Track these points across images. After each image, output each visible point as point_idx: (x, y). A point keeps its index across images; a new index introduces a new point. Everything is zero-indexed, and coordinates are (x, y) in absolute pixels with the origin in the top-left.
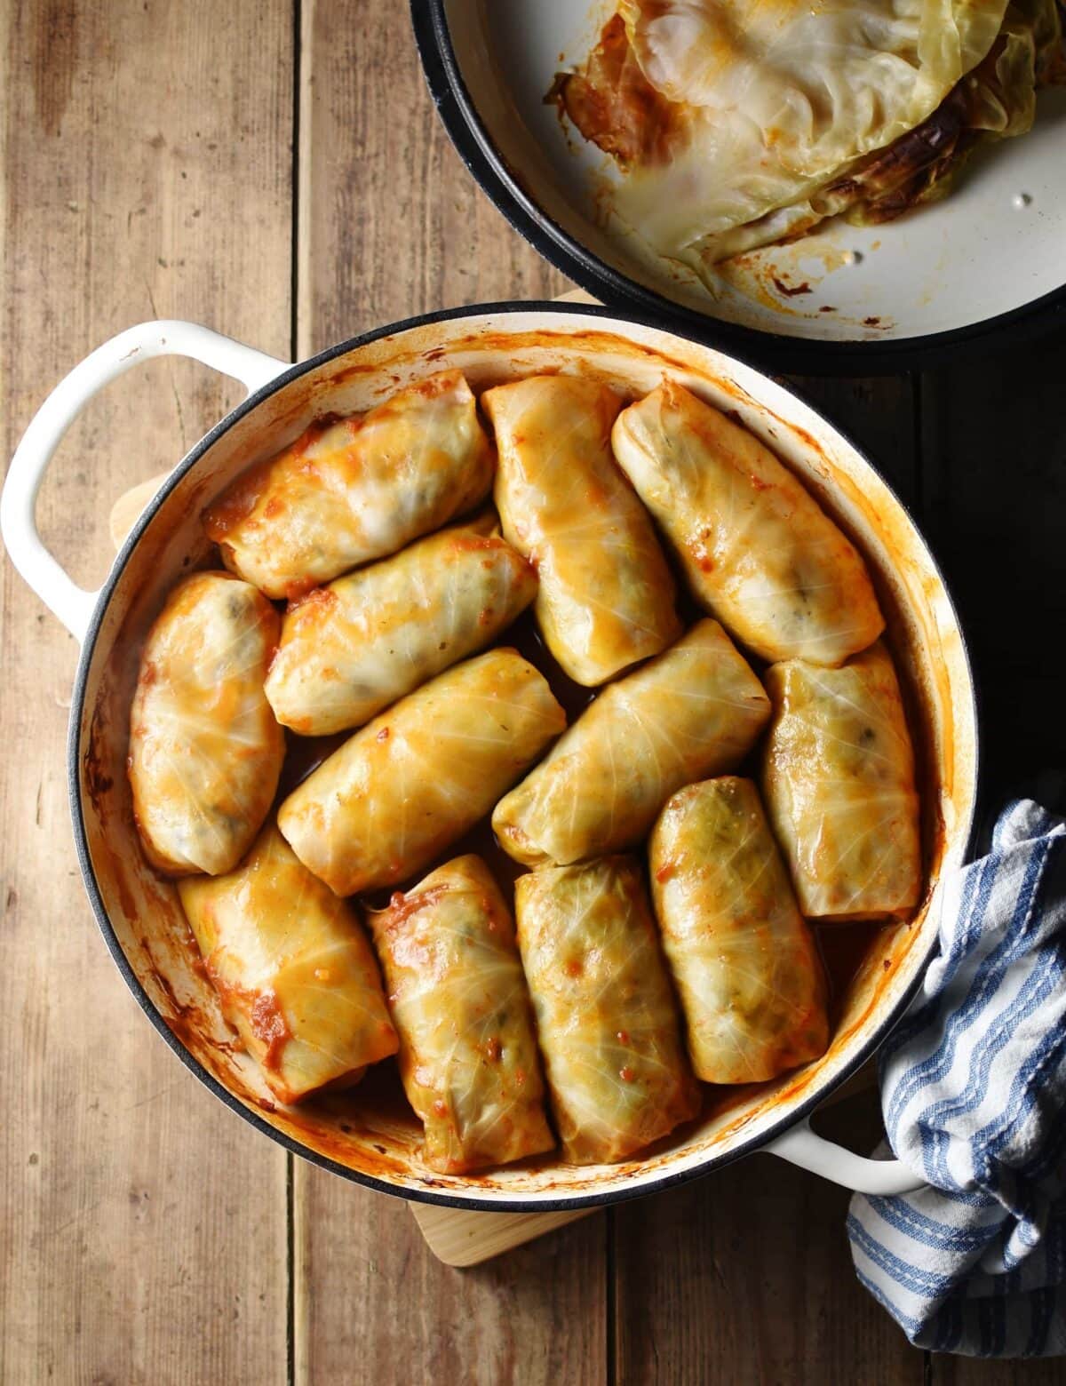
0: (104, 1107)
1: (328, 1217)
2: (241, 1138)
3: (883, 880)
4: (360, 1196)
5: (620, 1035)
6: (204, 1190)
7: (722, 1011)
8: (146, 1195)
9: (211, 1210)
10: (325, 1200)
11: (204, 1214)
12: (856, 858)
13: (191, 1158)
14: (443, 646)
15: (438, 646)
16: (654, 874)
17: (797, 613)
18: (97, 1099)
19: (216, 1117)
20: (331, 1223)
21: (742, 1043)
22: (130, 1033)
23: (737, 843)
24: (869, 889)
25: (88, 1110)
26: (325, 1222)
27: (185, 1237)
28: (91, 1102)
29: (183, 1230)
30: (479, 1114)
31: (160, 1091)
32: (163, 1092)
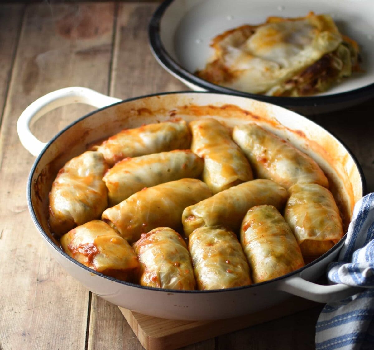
0: (15, 310)
1: (102, 341)
2: (69, 318)
3: (329, 229)
4: (115, 335)
5: (227, 262)
6: (53, 333)
7: (267, 256)
8: (29, 334)
9: (55, 338)
10: (101, 336)
11: (52, 339)
12: (318, 223)
13: (48, 324)
14: (169, 170)
15: (167, 170)
16: (243, 228)
17: (297, 169)
18: (13, 308)
19: (59, 313)
20: (103, 342)
21: (275, 266)
22: (28, 291)
23: (274, 218)
24: (324, 232)
25: (8, 311)
26: (101, 342)
27: (43, 346)
28: (11, 308)
29: (42, 344)
30: (169, 282)
31: (38, 306)
32: (39, 306)
